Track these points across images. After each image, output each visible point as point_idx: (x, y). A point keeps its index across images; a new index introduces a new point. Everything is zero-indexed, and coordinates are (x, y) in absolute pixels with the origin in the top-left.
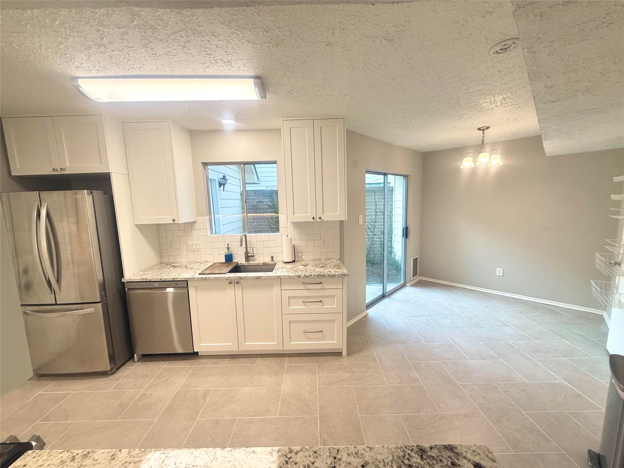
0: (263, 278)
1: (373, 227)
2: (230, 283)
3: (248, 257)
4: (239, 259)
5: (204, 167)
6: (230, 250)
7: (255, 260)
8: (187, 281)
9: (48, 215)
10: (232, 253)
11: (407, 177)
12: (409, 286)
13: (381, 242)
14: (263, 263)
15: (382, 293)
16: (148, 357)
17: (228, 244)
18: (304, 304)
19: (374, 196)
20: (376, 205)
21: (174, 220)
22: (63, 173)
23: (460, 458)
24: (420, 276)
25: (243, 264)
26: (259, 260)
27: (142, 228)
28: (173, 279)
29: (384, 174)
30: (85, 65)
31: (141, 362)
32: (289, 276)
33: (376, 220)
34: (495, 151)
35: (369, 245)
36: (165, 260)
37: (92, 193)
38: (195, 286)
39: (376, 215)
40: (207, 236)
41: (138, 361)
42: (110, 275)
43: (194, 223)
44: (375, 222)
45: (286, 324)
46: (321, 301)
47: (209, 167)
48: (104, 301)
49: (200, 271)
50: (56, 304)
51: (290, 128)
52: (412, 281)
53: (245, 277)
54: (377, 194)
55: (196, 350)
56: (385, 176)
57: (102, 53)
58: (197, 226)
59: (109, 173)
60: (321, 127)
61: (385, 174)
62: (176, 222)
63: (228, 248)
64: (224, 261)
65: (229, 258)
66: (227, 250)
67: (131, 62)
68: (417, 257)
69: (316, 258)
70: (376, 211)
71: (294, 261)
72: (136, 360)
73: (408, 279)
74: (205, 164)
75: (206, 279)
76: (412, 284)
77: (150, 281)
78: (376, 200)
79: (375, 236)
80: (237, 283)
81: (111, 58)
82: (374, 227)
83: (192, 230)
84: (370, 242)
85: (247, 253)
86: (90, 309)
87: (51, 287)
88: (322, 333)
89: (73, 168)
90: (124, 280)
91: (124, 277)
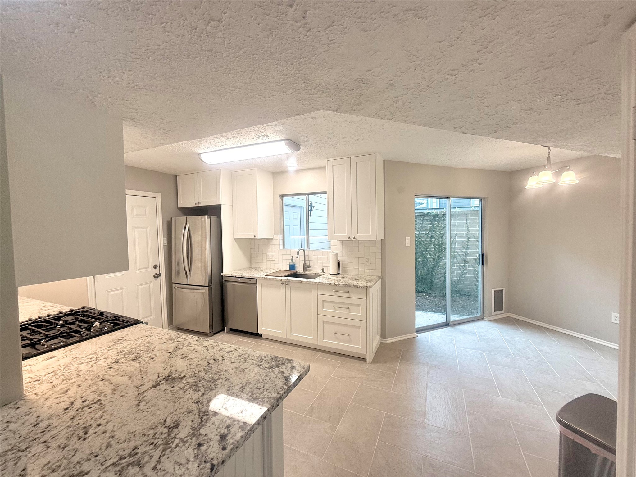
0: (304, 282)
1: (464, 254)
2: (282, 284)
3: (305, 268)
4: (300, 269)
5: (281, 198)
6: (294, 261)
7: (311, 270)
8: (256, 279)
9: (189, 230)
10: (296, 264)
11: (483, 199)
12: (487, 320)
13: (475, 271)
14: (315, 274)
15: (446, 321)
16: (233, 331)
17: (292, 257)
18: (335, 308)
19: (466, 221)
20: (468, 230)
21: (254, 236)
22: (200, 205)
24: (508, 312)
25: (301, 272)
26: (314, 271)
27: (238, 241)
28: (248, 276)
29: (446, 198)
30: (202, 148)
32: (323, 283)
33: (469, 246)
34: (568, 167)
35: (460, 274)
36: (253, 266)
37: (210, 217)
38: (261, 284)
39: (468, 241)
40: (279, 249)
41: (227, 333)
42: (215, 270)
43: (272, 238)
44: (467, 248)
45: (320, 324)
46: (349, 308)
47: (285, 198)
48: (210, 286)
49: (266, 274)
50: (188, 285)
51: (333, 166)
52: (493, 315)
53: (292, 280)
54: (469, 218)
55: (259, 332)
56: (448, 200)
57: (206, 142)
58: (274, 241)
59: (220, 205)
60: (356, 163)
61: (448, 197)
62: (256, 237)
63: (292, 260)
64: (289, 269)
65: (292, 267)
66: (291, 261)
67: (220, 143)
68: (503, 290)
69: (360, 274)
70: (469, 236)
71: (339, 274)
72: (226, 332)
73: (486, 313)
74: (282, 196)
75: (267, 278)
76: (491, 319)
77: (235, 277)
78: (469, 225)
79: (467, 264)
80: (287, 284)
81: (210, 143)
82: (466, 255)
83: (270, 244)
84: (461, 271)
85: (305, 264)
86: (202, 290)
87: (186, 273)
88: (349, 337)
89: (204, 202)
90: (222, 275)
91: (222, 272)
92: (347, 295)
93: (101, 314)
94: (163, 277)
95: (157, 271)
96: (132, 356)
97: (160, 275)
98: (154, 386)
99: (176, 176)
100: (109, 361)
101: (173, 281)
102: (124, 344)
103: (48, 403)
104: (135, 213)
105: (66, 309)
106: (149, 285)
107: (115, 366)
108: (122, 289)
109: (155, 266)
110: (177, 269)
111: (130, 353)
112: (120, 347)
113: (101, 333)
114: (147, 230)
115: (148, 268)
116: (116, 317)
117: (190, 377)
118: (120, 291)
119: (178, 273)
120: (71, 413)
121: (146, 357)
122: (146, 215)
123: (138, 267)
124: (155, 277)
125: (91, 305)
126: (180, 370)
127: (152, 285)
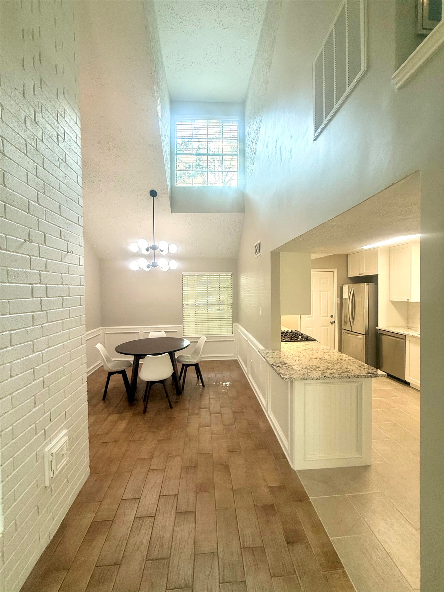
8: (405, 335)
9: (353, 293)
21: (408, 300)
22: (363, 275)
27: (394, 303)
28: (398, 332)
36: (410, 325)
37: (369, 284)
38: (409, 340)
42: (372, 324)
48: (367, 334)
50: (351, 331)
55: (407, 381)
59: (378, 274)
62: (409, 301)
77: (387, 331)
86: (361, 337)
87: (350, 323)
89: (367, 272)
90: (377, 328)
91: (378, 326)
93: (302, 334)
94: (336, 323)
95: (332, 319)
96: (310, 350)
97: (334, 322)
98: (315, 359)
99: (348, 255)
100: (303, 349)
101: (343, 328)
102: (309, 346)
103: (287, 353)
104: (321, 282)
105: (290, 330)
106: (327, 327)
107: (305, 351)
108: (313, 327)
109: (331, 316)
110: (345, 320)
111: (310, 349)
112: (307, 346)
113: (301, 341)
114: (327, 293)
115: (327, 316)
116: (307, 337)
117: (329, 360)
119: (346, 323)
120: (292, 356)
121: (315, 351)
122: (327, 283)
123: (322, 316)
124: (331, 322)
125: (298, 330)
126: (326, 358)
127: (329, 327)
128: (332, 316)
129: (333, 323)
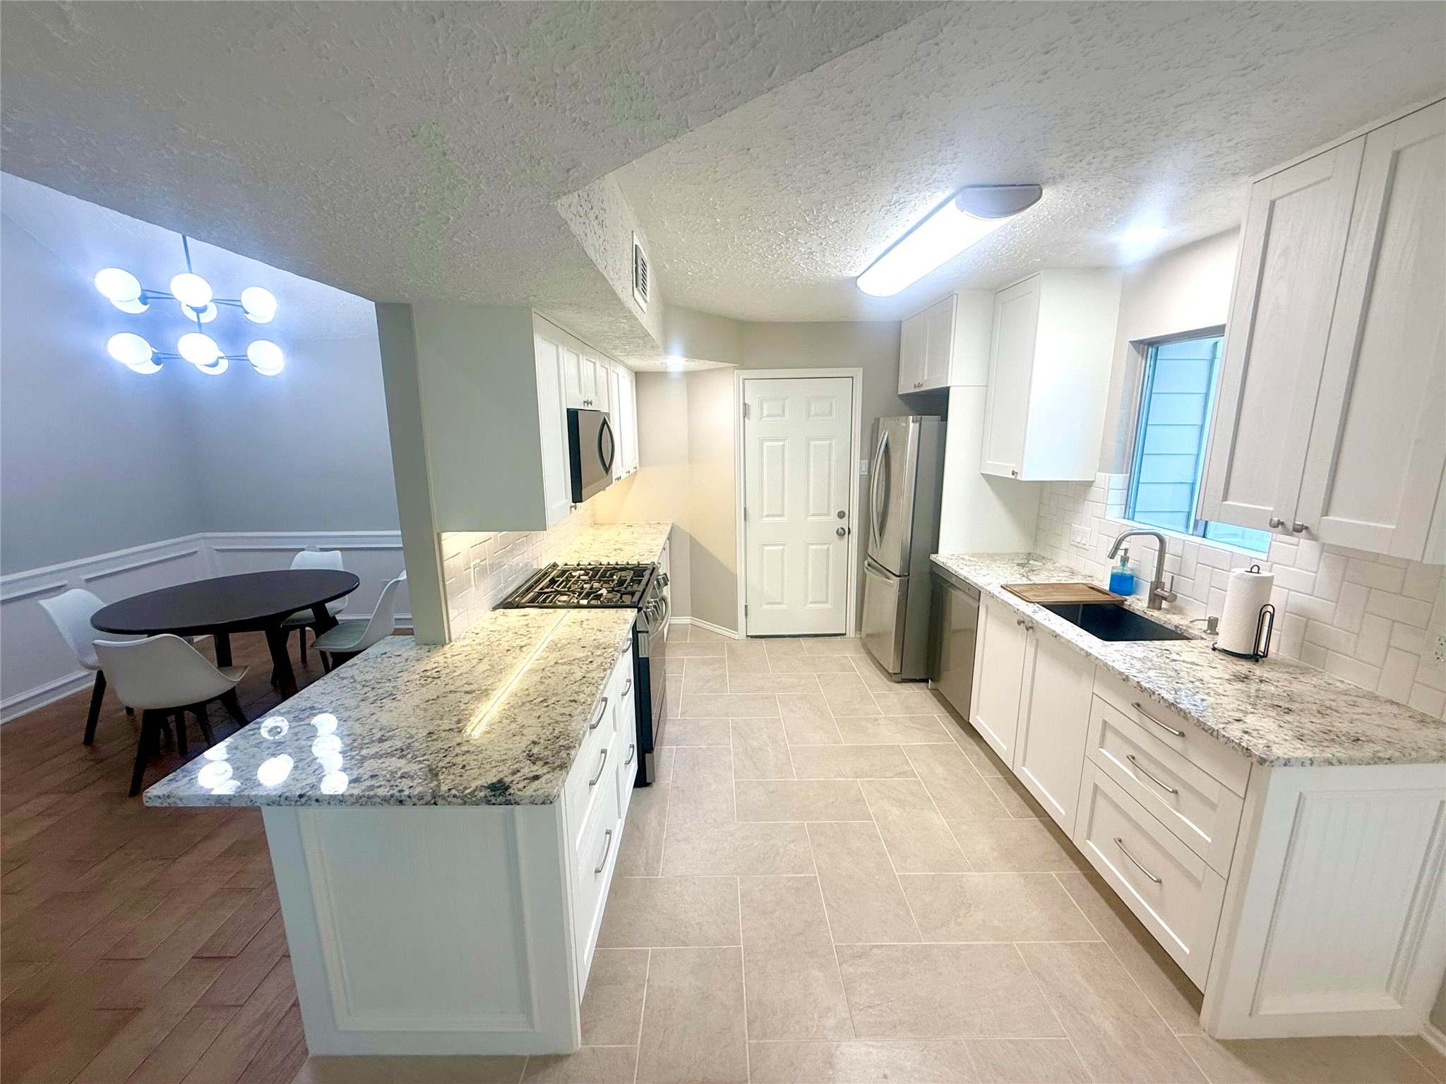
2: (1019, 623)
3: (1155, 597)
6: (1130, 565)
8: (979, 590)
9: (887, 447)
21: (1013, 473)
22: (921, 389)
23: (550, 769)
25: (1133, 610)
27: (993, 482)
28: (965, 577)
31: (933, 694)
37: (920, 419)
38: (987, 606)
40: (1104, 519)
41: (930, 692)
43: (1088, 485)
45: (1088, 787)
46: (1175, 792)
48: (904, 576)
50: (877, 562)
51: (1273, 202)
58: (1095, 493)
59: (949, 388)
60: (1397, 153)
62: (1018, 477)
63: (1125, 560)
66: (1120, 564)
69: (1383, 693)
71: (1257, 658)
72: (928, 688)
74: (1147, 346)
75: (995, 595)
77: (947, 571)
80: (1029, 629)
83: (1084, 500)
85: (1156, 585)
86: (892, 582)
87: (875, 538)
88: (1161, 888)
89: (928, 382)
90: (933, 557)
91: (937, 552)
92: (1177, 743)
94: (854, 536)
95: (843, 523)
97: (849, 532)
99: (900, 323)
104: (813, 411)
106: (826, 547)
108: (783, 544)
109: (839, 513)
114: (830, 444)
115: (828, 514)
118: (781, 547)
122: (831, 414)
123: (811, 513)
124: (838, 532)
127: (831, 546)
128: (841, 515)
129: (841, 533)
